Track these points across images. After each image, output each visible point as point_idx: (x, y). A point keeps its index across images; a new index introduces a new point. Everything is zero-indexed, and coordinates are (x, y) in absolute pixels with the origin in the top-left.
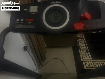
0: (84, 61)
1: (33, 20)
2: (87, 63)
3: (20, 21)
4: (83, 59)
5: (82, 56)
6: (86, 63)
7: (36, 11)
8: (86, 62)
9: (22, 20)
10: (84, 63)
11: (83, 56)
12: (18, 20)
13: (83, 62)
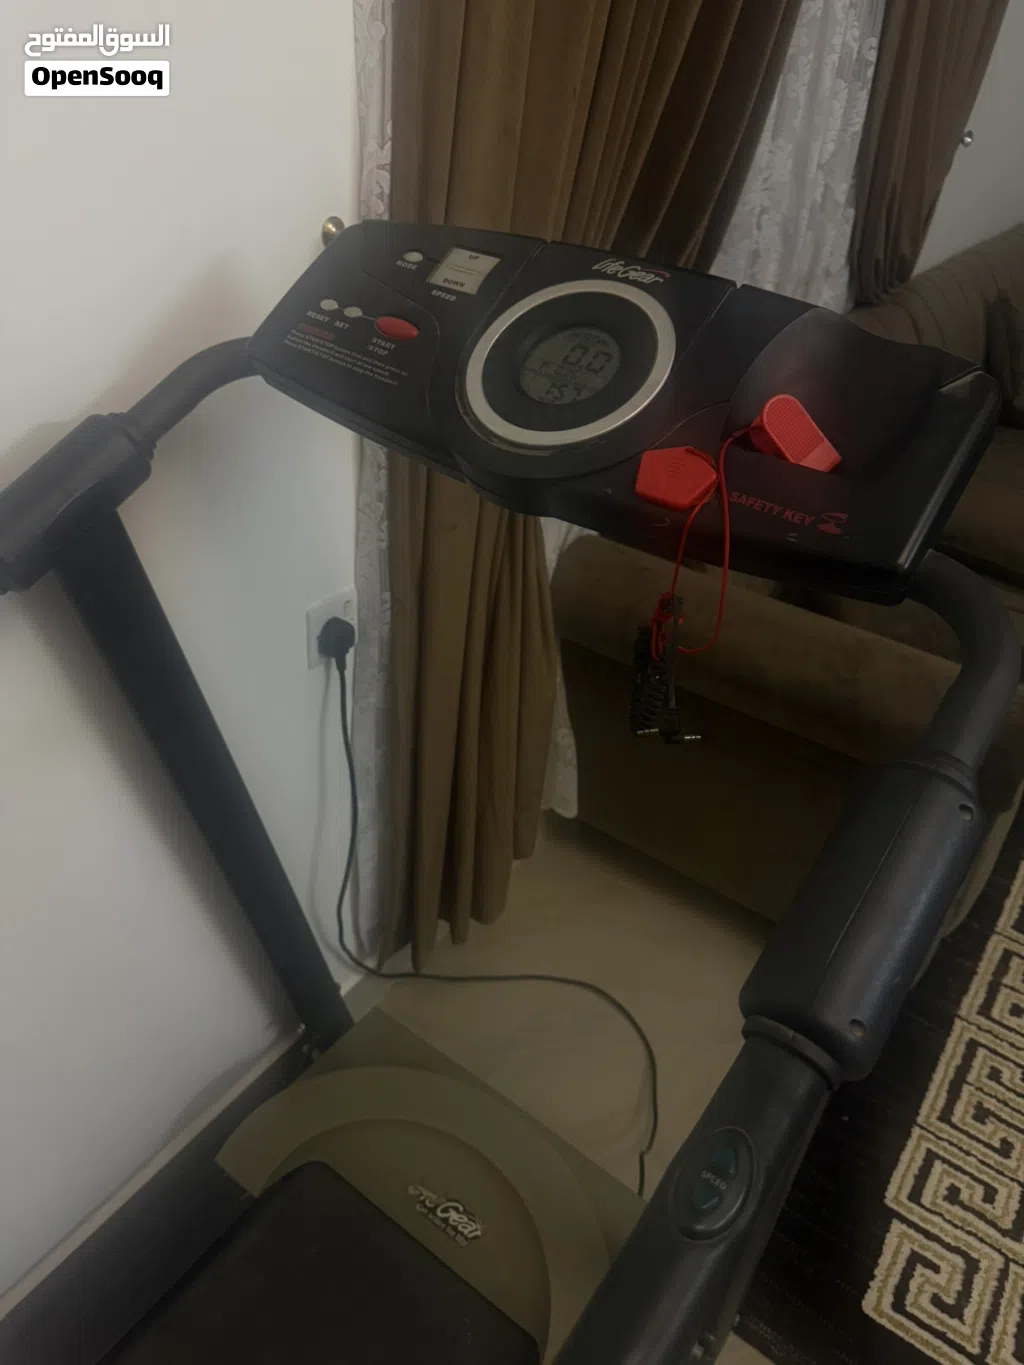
0: (915, 1214)
1: (415, 332)
2: (936, 1269)
3: (337, 315)
4: (915, 1196)
5: (931, 1157)
6: (915, 1259)
7: (471, 286)
8: (932, 1251)
9: (354, 312)
10: (897, 1243)
11: (938, 1166)
12: (329, 305)
13: (896, 1227)
